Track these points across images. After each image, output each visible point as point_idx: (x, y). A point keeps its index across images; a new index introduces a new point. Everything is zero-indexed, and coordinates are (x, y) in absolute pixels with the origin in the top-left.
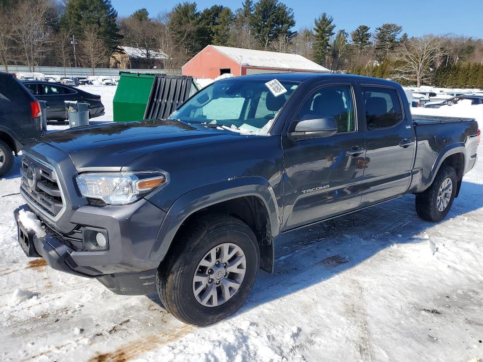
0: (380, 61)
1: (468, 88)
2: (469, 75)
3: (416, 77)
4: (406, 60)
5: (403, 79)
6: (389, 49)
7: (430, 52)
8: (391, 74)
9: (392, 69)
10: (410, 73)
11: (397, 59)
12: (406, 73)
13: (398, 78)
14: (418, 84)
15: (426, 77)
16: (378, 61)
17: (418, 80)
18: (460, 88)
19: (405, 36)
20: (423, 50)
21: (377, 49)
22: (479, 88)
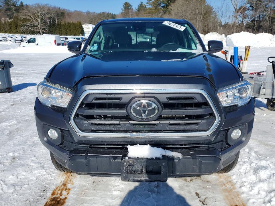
0: (10, 18)
1: (68, 35)
2: (67, 28)
3: (39, 29)
4: (30, 18)
5: (31, 30)
6: (15, 11)
7: (43, 14)
8: (22, 27)
9: (22, 23)
10: (34, 26)
11: (23, 17)
12: (32, 26)
13: (27, 30)
14: (41, 33)
15: (44, 29)
16: (9, 18)
17: (40, 31)
18: (64, 35)
19: (22, 3)
20: (38, 12)
21: (6, 10)
22: (73, 35)
